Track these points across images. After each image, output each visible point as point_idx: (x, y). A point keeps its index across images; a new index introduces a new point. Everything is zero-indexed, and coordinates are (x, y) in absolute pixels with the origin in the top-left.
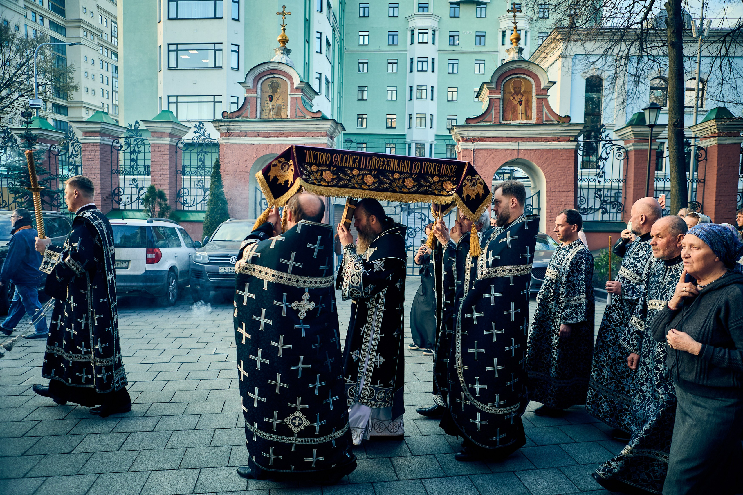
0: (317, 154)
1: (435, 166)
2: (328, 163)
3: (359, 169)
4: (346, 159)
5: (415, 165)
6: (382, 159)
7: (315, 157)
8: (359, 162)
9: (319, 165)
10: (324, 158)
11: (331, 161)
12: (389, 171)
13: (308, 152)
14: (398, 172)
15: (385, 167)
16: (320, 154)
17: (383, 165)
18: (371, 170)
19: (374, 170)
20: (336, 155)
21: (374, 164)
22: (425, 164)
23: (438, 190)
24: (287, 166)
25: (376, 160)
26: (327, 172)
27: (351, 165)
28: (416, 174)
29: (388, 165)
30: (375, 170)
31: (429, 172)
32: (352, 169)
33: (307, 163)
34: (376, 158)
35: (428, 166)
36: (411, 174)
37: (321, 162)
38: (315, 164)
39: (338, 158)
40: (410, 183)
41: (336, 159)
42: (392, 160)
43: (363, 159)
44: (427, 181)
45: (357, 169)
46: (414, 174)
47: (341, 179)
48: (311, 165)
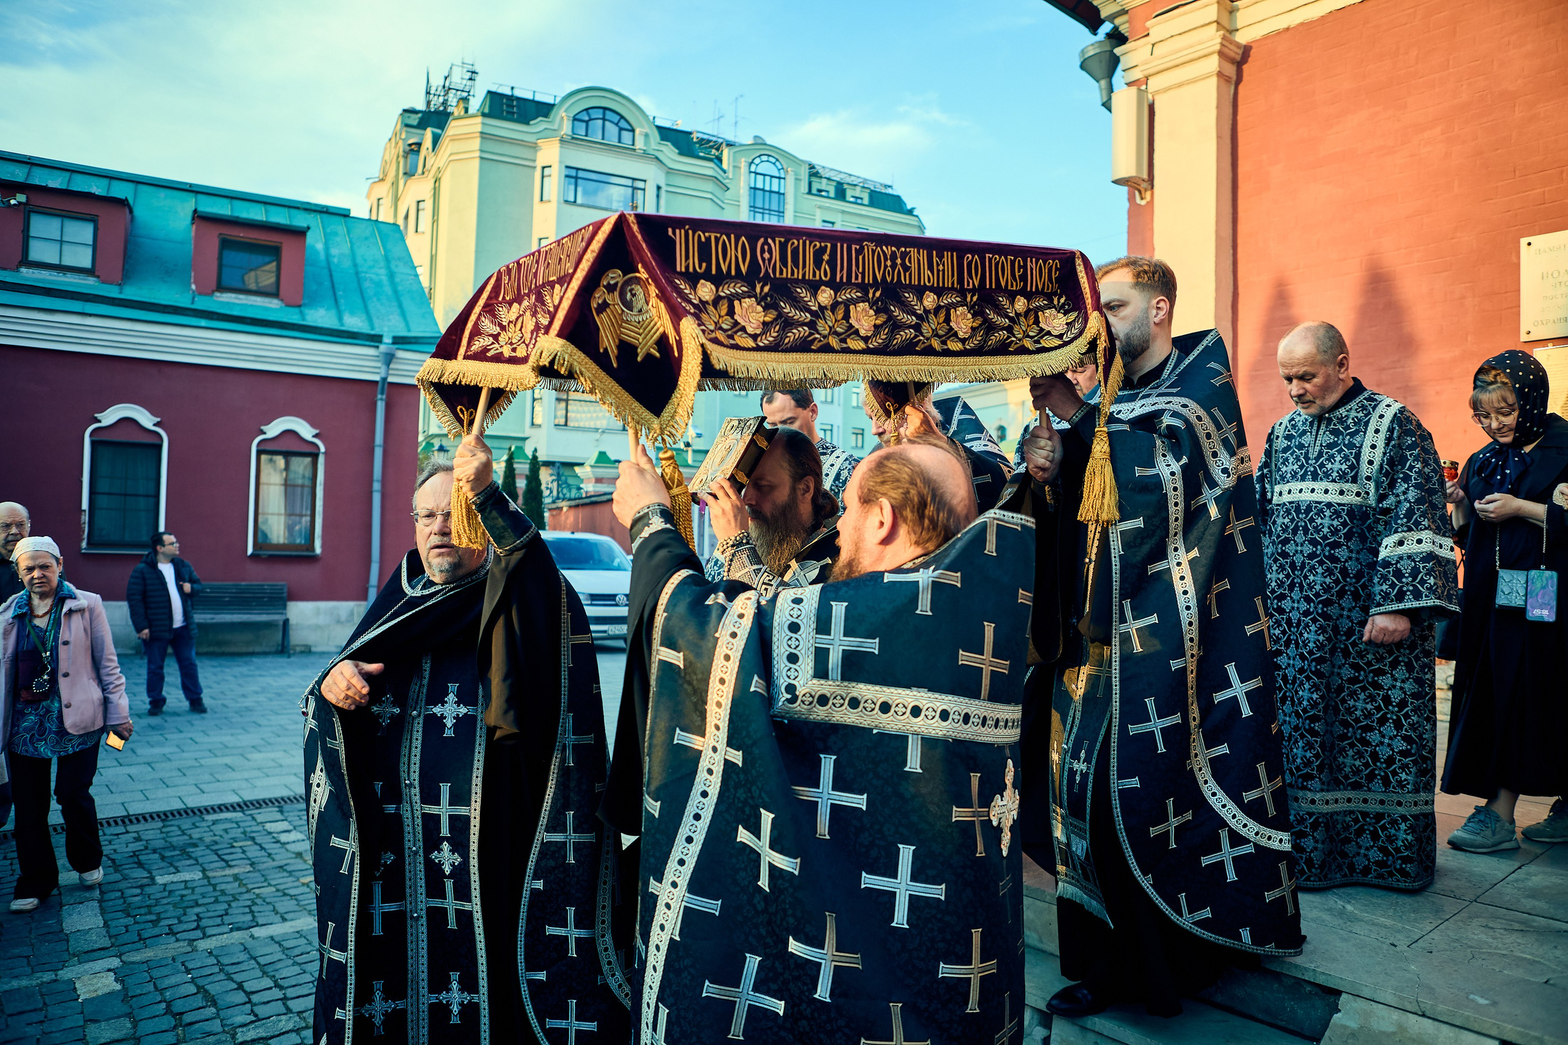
0: (708, 239)
1: (1013, 263)
2: (744, 269)
3: (836, 287)
4: (795, 252)
5: (969, 264)
6: (888, 250)
7: (704, 251)
8: (832, 263)
9: (718, 280)
10: (731, 253)
11: (754, 265)
12: (910, 287)
13: (679, 236)
14: (932, 289)
15: (899, 273)
16: (717, 239)
17: (894, 266)
18: (863, 288)
19: (872, 286)
20: (766, 243)
21: (871, 266)
22: (990, 259)
23: (1032, 337)
24: (638, 290)
25: (873, 252)
26: (748, 302)
27: (809, 276)
28: (973, 291)
29: (906, 269)
30: (876, 284)
31: (1003, 284)
32: (814, 287)
33: (681, 273)
34: (872, 246)
35: (997, 264)
36: (962, 292)
37: (724, 269)
38: (707, 276)
39: (770, 252)
40: (963, 322)
41: (766, 256)
42: (913, 251)
43: (842, 249)
44: (1001, 311)
45: (827, 284)
46: (970, 291)
47: (788, 324)
48: (693, 279)
